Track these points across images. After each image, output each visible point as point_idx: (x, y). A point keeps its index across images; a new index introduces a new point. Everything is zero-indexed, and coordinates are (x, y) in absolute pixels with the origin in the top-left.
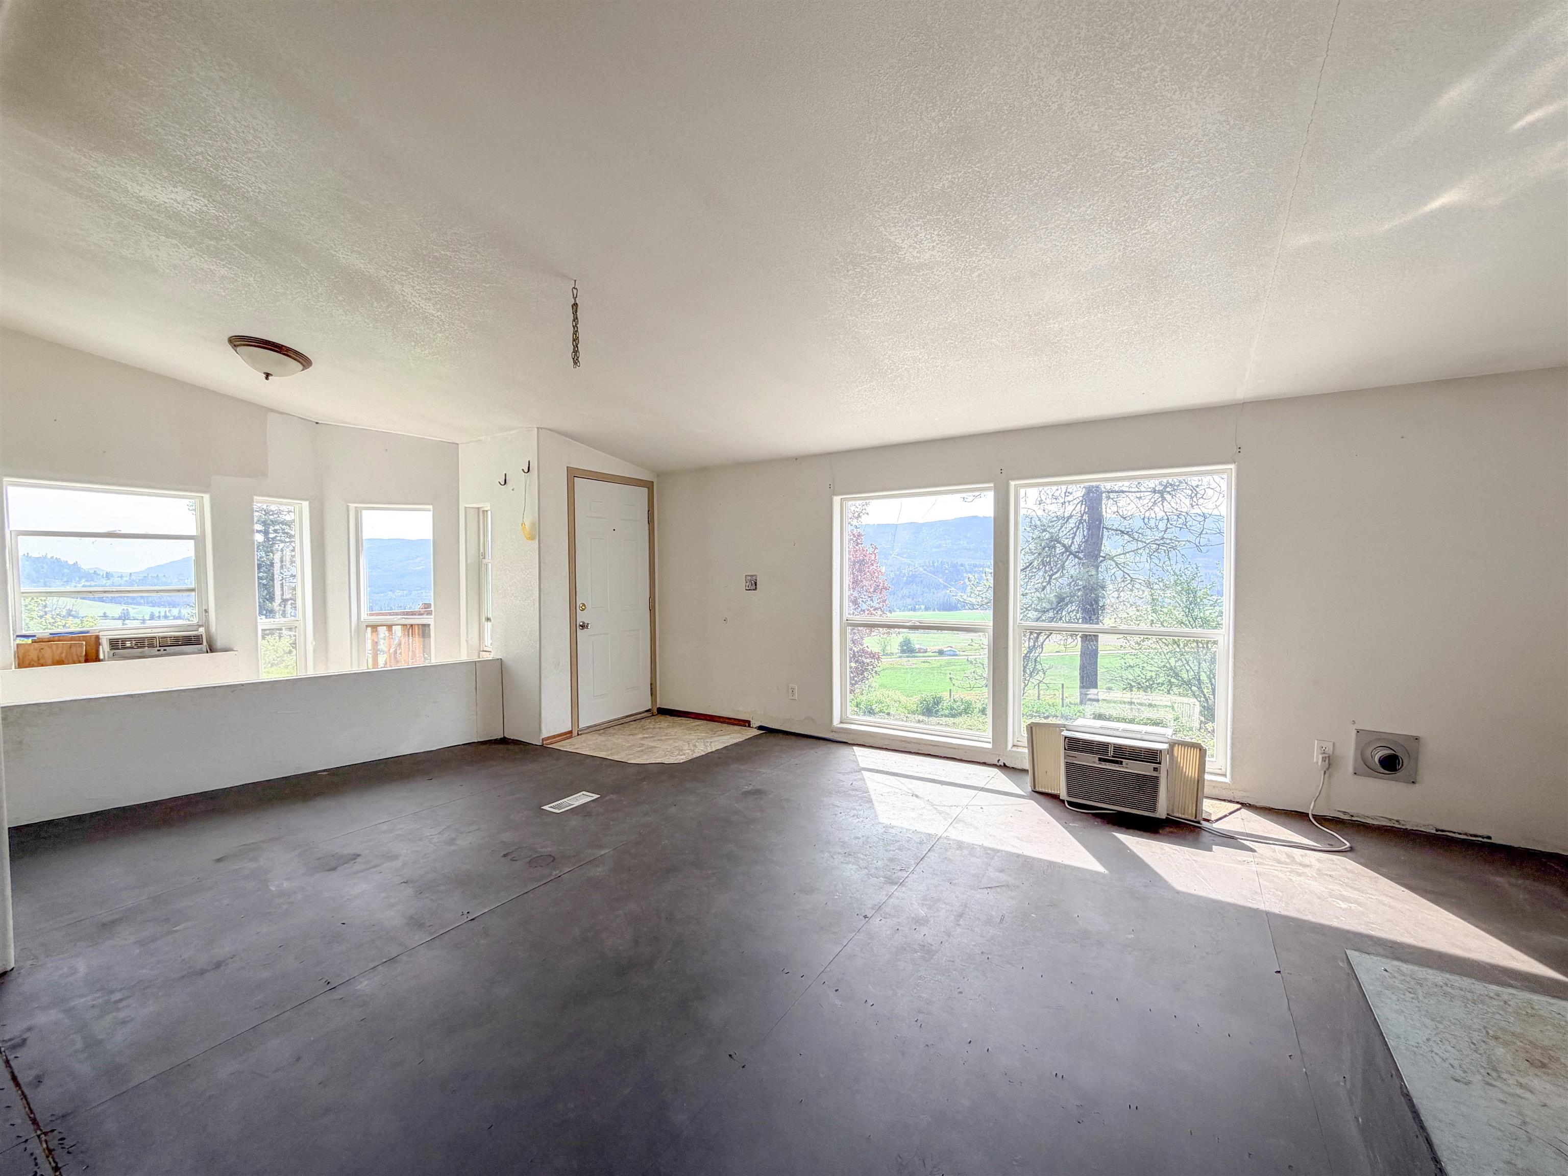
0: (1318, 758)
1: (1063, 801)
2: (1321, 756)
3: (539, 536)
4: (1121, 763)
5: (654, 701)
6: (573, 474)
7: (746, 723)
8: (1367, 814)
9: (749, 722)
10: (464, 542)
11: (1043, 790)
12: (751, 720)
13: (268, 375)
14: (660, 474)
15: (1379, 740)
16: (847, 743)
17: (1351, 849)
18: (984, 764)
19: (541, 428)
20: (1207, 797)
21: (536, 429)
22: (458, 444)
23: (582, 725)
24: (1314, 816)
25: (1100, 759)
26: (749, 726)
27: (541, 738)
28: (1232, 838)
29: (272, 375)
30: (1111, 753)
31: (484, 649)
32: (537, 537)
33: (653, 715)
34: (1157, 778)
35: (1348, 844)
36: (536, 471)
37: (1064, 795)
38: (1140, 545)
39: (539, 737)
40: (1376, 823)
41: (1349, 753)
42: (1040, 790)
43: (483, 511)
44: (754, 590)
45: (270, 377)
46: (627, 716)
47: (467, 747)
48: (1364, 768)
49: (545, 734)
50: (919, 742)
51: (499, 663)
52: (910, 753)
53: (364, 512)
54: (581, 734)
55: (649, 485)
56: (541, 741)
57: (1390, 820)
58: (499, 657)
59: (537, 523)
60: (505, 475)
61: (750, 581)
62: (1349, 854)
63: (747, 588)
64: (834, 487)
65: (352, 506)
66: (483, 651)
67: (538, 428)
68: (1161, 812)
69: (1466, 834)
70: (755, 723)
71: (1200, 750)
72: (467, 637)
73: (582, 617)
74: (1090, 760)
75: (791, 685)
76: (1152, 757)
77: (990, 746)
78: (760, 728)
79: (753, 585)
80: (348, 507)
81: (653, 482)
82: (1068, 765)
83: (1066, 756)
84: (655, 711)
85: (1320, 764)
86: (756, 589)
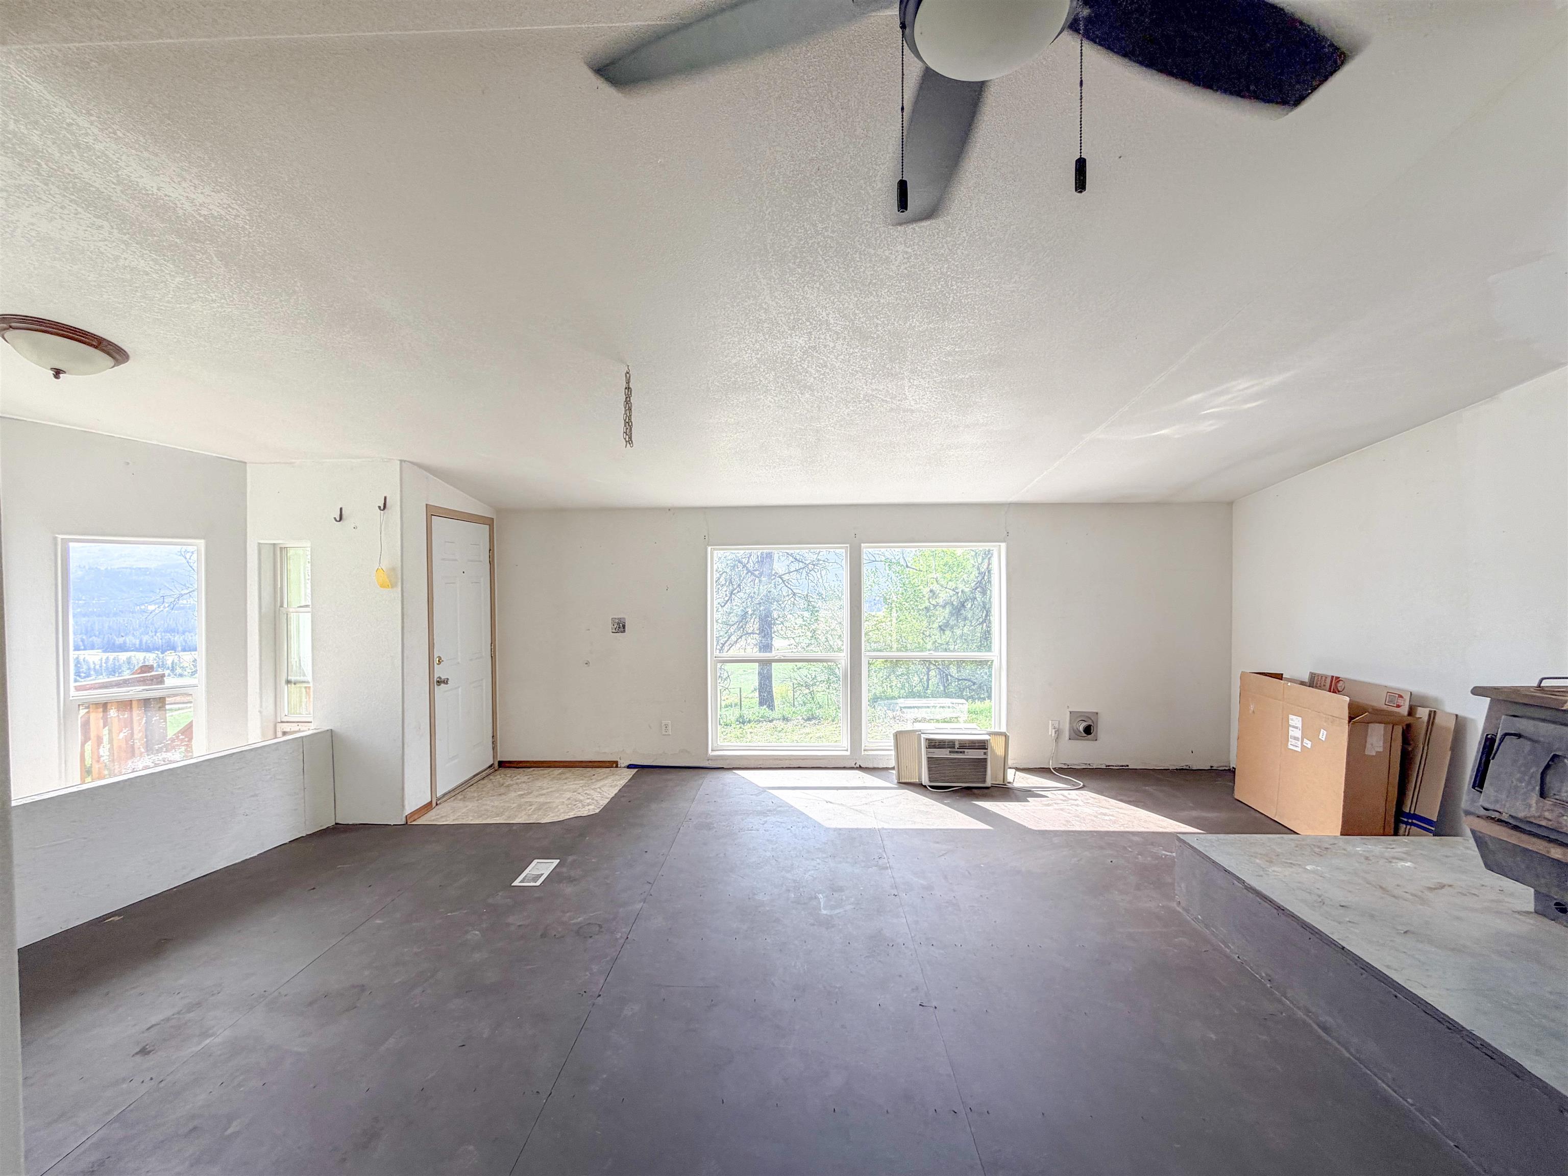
0: (1052, 732)
1: (925, 786)
2: (1054, 731)
3: (402, 584)
4: (964, 752)
5: (494, 757)
6: (432, 512)
7: (613, 764)
8: (1075, 763)
9: (616, 762)
10: (256, 587)
11: (907, 781)
12: (619, 760)
13: (57, 373)
14: (498, 511)
15: (1080, 716)
16: (723, 768)
17: (1084, 786)
18: (844, 768)
19: (405, 461)
20: (1010, 768)
21: (399, 462)
22: (246, 463)
23: (440, 793)
24: (1054, 769)
25: (950, 752)
26: (617, 767)
27: (404, 816)
28: (1030, 791)
29: (64, 372)
30: (957, 746)
31: (283, 720)
32: (400, 584)
33: (496, 770)
34: (985, 760)
35: (1082, 784)
36: (398, 509)
37: (925, 781)
38: (801, 565)
39: (402, 815)
40: (1079, 767)
41: (1066, 727)
42: (903, 781)
43: (281, 548)
44: (622, 632)
45: (61, 375)
46: (474, 776)
47: (293, 845)
48: (1075, 735)
49: (409, 810)
50: (790, 758)
51: (329, 733)
52: (782, 768)
53: (71, 545)
54: (440, 804)
55: (489, 522)
56: (404, 820)
57: (1086, 764)
58: (328, 728)
59: (399, 569)
60: (341, 509)
61: (618, 624)
62: (1085, 788)
63: (614, 631)
64: (709, 539)
65: (60, 537)
66: (282, 722)
67: (401, 461)
68: (989, 783)
69: (1118, 766)
70: (624, 763)
71: (1005, 736)
72: (261, 706)
73: (439, 672)
74: (944, 753)
75: (664, 722)
76: (982, 745)
77: (848, 753)
78: (630, 767)
79: (621, 627)
80: (55, 539)
81: (493, 519)
82: (930, 760)
83: (927, 753)
84: (496, 765)
85: (1053, 735)
86: (624, 631)
